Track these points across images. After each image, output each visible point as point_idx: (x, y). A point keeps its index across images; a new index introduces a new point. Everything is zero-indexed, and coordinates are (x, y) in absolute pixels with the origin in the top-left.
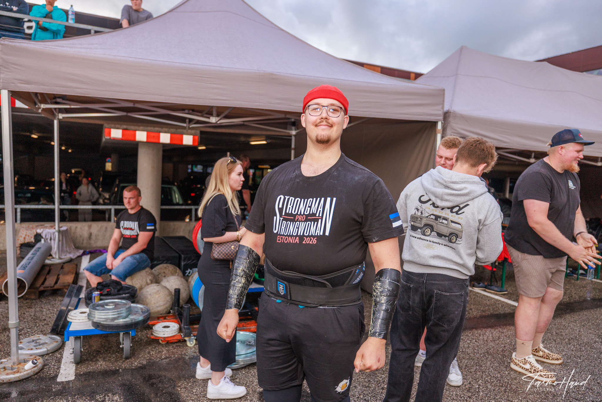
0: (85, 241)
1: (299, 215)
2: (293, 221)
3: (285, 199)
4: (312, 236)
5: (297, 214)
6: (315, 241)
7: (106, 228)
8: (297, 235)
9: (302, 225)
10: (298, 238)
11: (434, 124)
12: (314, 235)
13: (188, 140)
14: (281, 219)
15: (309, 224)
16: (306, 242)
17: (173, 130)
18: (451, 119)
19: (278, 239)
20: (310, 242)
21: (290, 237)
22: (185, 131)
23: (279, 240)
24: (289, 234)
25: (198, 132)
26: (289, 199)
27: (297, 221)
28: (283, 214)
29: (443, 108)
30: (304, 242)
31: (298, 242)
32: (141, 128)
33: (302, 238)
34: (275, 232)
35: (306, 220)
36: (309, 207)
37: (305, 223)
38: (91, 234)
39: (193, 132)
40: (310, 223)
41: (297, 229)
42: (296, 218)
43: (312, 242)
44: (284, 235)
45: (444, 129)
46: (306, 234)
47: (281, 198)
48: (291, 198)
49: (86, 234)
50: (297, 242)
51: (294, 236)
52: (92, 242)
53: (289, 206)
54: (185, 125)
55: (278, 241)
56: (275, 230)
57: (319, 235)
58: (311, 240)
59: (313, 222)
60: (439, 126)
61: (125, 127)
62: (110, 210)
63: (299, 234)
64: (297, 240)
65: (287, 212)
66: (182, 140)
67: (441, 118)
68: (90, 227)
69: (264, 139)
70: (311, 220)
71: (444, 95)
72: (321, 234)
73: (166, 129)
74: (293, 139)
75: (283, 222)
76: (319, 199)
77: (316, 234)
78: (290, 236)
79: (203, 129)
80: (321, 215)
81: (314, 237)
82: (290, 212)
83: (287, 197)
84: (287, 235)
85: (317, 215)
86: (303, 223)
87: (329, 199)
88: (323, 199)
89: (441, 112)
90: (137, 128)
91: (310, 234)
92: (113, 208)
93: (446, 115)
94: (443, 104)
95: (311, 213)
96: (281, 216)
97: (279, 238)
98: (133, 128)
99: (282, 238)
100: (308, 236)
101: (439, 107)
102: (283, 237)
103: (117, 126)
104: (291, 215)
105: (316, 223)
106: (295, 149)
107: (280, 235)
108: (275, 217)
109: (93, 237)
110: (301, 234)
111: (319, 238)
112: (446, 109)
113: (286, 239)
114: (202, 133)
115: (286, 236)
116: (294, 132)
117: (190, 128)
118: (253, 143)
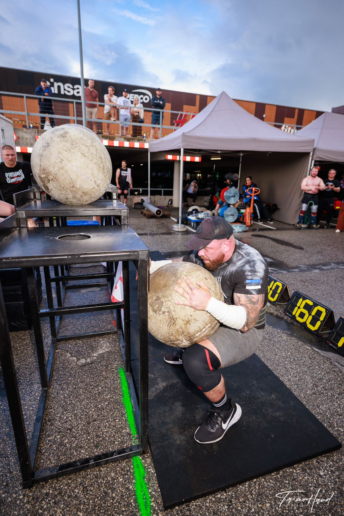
13: (197, 159)
17: (191, 155)
18: (316, 151)
22: (196, 155)
25: (201, 155)
38: (155, 201)
39: (199, 155)
45: (313, 155)
54: (196, 152)
60: (311, 154)
61: (173, 154)
62: (161, 191)
66: (195, 159)
67: (312, 151)
68: (155, 198)
71: (314, 142)
73: (189, 155)
74: (241, 157)
79: (203, 154)
89: (312, 149)
93: (314, 150)
94: (313, 145)
98: (176, 154)
101: (312, 147)
103: (170, 155)
109: (156, 202)
112: (314, 147)
114: (202, 156)
116: (242, 155)
117: (199, 154)
118: (212, 159)
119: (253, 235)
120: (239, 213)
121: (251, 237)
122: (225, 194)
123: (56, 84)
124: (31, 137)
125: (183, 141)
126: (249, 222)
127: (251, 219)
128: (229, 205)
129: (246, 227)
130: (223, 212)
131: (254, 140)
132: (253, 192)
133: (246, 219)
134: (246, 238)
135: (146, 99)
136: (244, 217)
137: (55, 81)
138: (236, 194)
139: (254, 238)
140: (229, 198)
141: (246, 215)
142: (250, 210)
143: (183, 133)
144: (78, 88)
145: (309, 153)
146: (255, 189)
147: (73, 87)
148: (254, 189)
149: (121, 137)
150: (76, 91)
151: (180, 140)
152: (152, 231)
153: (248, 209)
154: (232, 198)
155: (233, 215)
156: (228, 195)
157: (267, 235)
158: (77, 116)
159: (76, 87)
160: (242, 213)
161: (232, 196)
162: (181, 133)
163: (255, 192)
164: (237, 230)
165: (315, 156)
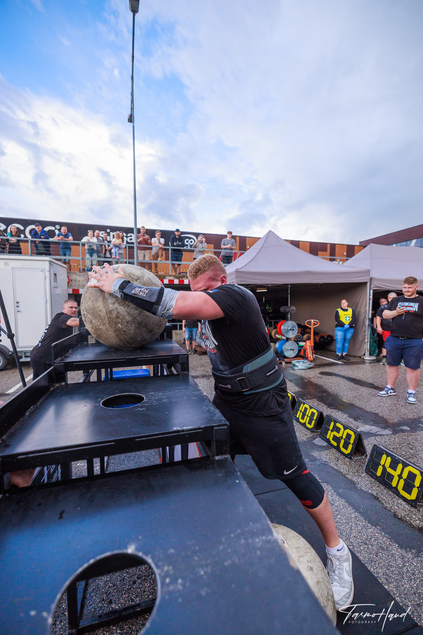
18: (373, 281)
29: (370, 276)
45: (370, 284)
60: (368, 284)
67: (369, 280)
69: (265, 289)
71: (370, 272)
74: (289, 288)
89: (369, 278)
93: (371, 279)
94: (369, 275)
101: (368, 276)
106: (290, 294)
112: (371, 276)
116: (290, 286)
118: (258, 291)
119: (322, 373)
120: (299, 347)
121: (320, 376)
122: (282, 327)
123: (112, 234)
124: (84, 279)
125: (237, 277)
126: (311, 356)
127: (312, 353)
128: (288, 339)
129: (310, 363)
130: (281, 346)
131: (309, 273)
132: (312, 324)
133: (308, 353)
134: (314, 377)
135: (191, 242)
136: (305, 351)
137: (111, 231)
138: (294, 327)
139: (324, 376)
140: (287, 331)
141: (307, 349)
142: (310, 343)
143: (236, 269)
144: (131, 236)
145: (365, 283)
146: (314, 321)
147: (127, 235)
148: (312, 321)
149: (170, 276)
150: (129, 238)
151: (235, 275)
152: (206, 371)
153: (308, 343)
154: (291, 332)
155: (293, 350)
156: (286, 328)
157: (337, 373)
158: (129, 258)
159: (129, 235)
160: (302, 347)
161: (290, 330)
162: (235, 270)
163: (315, 324)
164: (300, 367)
165: (372, 286)
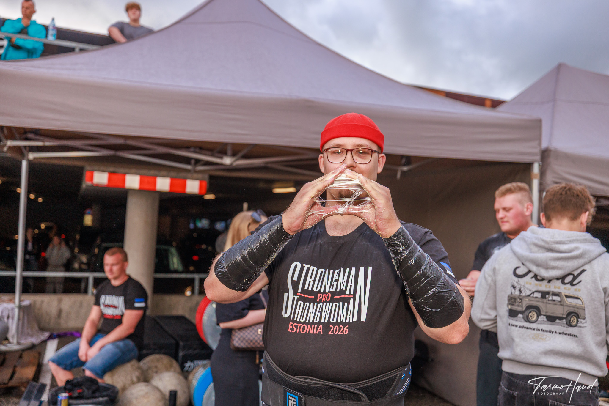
0: (52, 321)
1: (323, 294)
2: (314, 301)
3: (302, 268)
4: (341, 323)
5: (319, 292)
6: (345, 331)
7: (81, 303)
8: (319, 323)
9: (327, 308)
10: (321, 326)
11: (528, 166)
12: (344, 321)
13: (193, 187)
14: (296, 297)
15: (336, 305)
16: (333, 332)
17: (173, 174)
18: (551, 160)
19: (290, 327)
20: (339, 332)
21: (309, 326)
22: (189, 175)
23: (292, 329)
24: (307, 321)
25: (206, 177)
26: (308, 269)
27: (320, 301)
28: (300, 291)
29: (540, 144)
30: (330, 333)
31: (322, 333)
32: (133, 171)
33: (327, 326)
34: (286, 316)
35: (332, 301)
36: (336, 281)
37: (331, 304)
38: (60, 313)
39: (200, 176)
40: (338, 304)
41: (319, 313)
42: (319, 298)
43: (342, 332)
44: (299, 322)
45: (543, 173)
46: (333, 320)
47: (296, 266)
48: (312, 268)
49: (54, 311)
50: (320, 332)
51: (315, 324)
52: (62, 321)
53: (308, 279)
54: (189, 167)
55: (289, 331)
56: (286, 313)
57: (351, 321)
58: (340, 328)
59: (341, 303)
60: (536, 169)
61: (112, 169)
62: (87, 279)
63: (322, 321)
64: (320, 330)
65: (306, 288)
66: (184, 186)
67: (538, 158)
68: (60, 301)
69: (292, 185)
70: (338, 301)
71: (540, 127)
72: (355, 319)
73: (165, 173)
75: (299, 302)
76: (348, 269)
77: (347, 321)
78: (309, 323)
79: (213, 173)
80: (352, 293)
81: (344, 324)
82: (310, 289)
83: (306, 266)
84: (305, 323)
85: (347, 293)
86: (328, 304)
87: (362, 269)
88: (354, 269)
89: (537, 150)
90: (127, 170)
91: (339, 321)
92: (91, 276)
93: (545, 154)
94: (539, 138)
95: (338, 290)
96: (295, 293)
97: (292, 325)
98: (121, 170)
99: (296, 327)
100: (336, 323)
101: (535, 143)
102: (299, 325)
103: (102, 168)
104: (312, 292)
105: (346, 304)
107: (293, 321)
108: (286, 295)
109: (64, 315)
110: (326, 321)
111: (351, 325)
112: (544, 145)
113: (304, 327)
114: (211, 177)
115: (303, 323)
117: (195, 171)
118: (278, 191)
165: (549, 178)
